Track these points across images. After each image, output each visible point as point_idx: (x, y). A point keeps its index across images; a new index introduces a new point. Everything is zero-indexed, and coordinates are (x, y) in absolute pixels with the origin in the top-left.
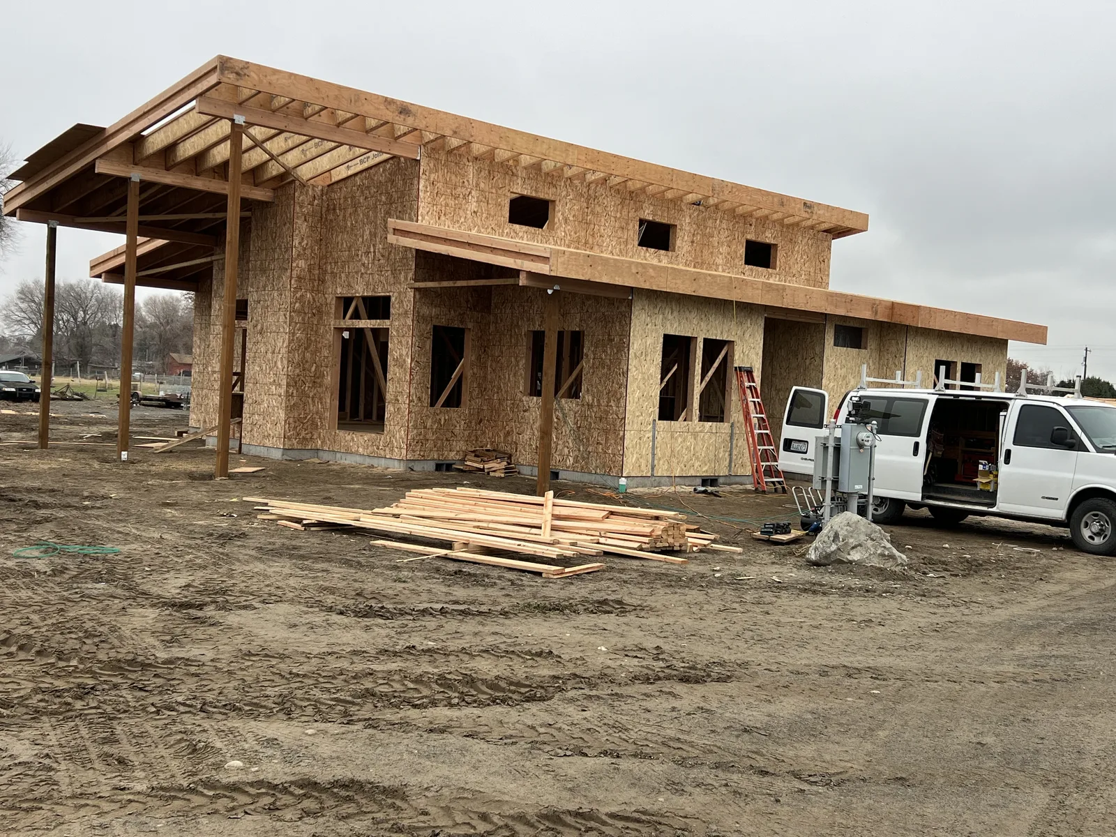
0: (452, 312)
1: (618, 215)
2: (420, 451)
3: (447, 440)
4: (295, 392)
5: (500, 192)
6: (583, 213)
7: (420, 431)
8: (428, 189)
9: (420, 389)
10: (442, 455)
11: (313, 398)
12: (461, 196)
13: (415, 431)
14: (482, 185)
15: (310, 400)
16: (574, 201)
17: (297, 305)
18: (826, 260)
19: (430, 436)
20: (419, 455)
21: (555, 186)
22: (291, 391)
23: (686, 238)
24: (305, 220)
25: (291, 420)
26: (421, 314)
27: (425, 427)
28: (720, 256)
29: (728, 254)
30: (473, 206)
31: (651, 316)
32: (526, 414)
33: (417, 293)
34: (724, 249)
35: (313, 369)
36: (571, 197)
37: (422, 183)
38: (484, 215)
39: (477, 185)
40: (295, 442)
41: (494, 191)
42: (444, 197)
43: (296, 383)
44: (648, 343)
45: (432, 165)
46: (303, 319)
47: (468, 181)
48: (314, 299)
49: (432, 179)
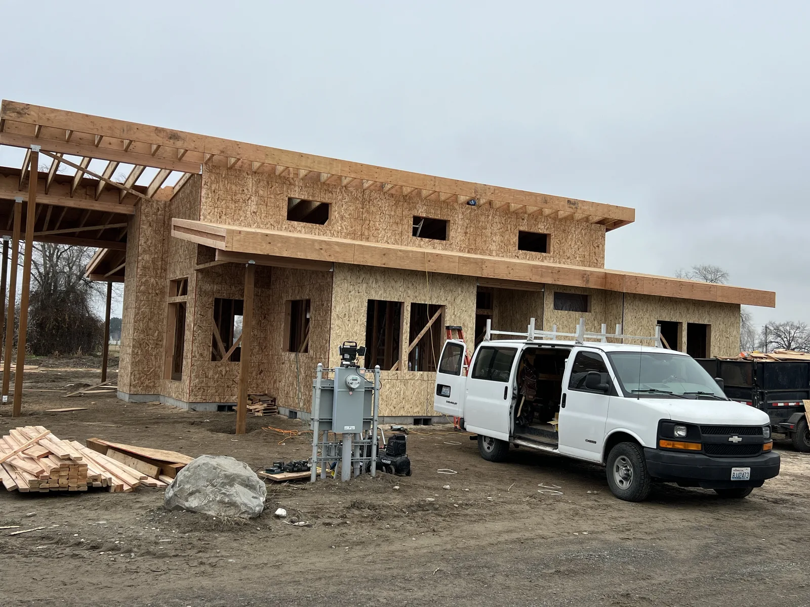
0: (233, 288)
1: (393, 213)
2: (202, 395)
3: (228, 387)
4: (139, 351)
5: (278, 197)
6: (359, 212)
7: (202, 379)
8: (210, 196)
9: (202, 347)
10: (224, 399)
11: (155, 356)
12: (241, 200)
13: (197, 380)
14: (261, 192)
15: (153, 358)
16: (349, 204)
17: (142, 288)
18: (601, 246)
19: (211, 383)
20: (201, 398)
21: (331, 192)
22: (136, 351)
23: (459, 230)
24: (150, 226)
25: (136, 372)
26: (203, 290)
27: (206, 377)
28: (494, 244)
29: (502, 242)
30: (253, 208)
31: (353, 285)
32: (283, 366)
33: (199, 274)
34: (497, 238)
35: (156, 334)
36: (347, 200)
37: (204, 192)
38: (263, 215)
39: (257, 192)
40: (139, 389)
41: (272, 196)
42: (224, 202)
43: (140, 345)
44: (351, 307)
45: (213, 178)
46: (147, 298)
47: (248, 189)
48: (157, 283)
49: (213, 188)
